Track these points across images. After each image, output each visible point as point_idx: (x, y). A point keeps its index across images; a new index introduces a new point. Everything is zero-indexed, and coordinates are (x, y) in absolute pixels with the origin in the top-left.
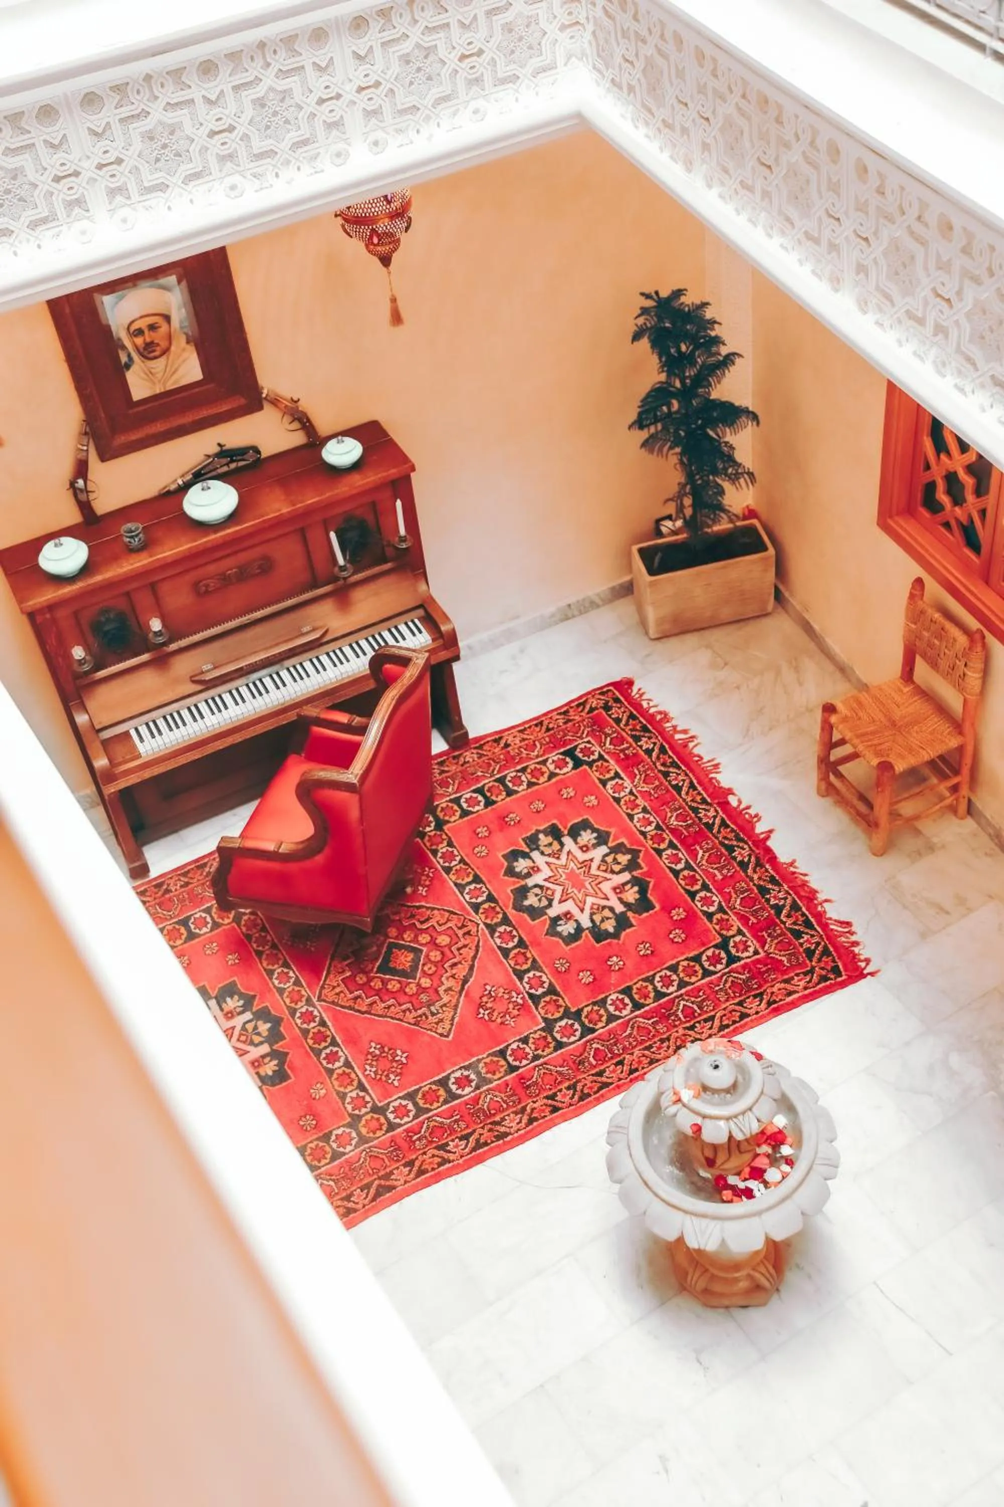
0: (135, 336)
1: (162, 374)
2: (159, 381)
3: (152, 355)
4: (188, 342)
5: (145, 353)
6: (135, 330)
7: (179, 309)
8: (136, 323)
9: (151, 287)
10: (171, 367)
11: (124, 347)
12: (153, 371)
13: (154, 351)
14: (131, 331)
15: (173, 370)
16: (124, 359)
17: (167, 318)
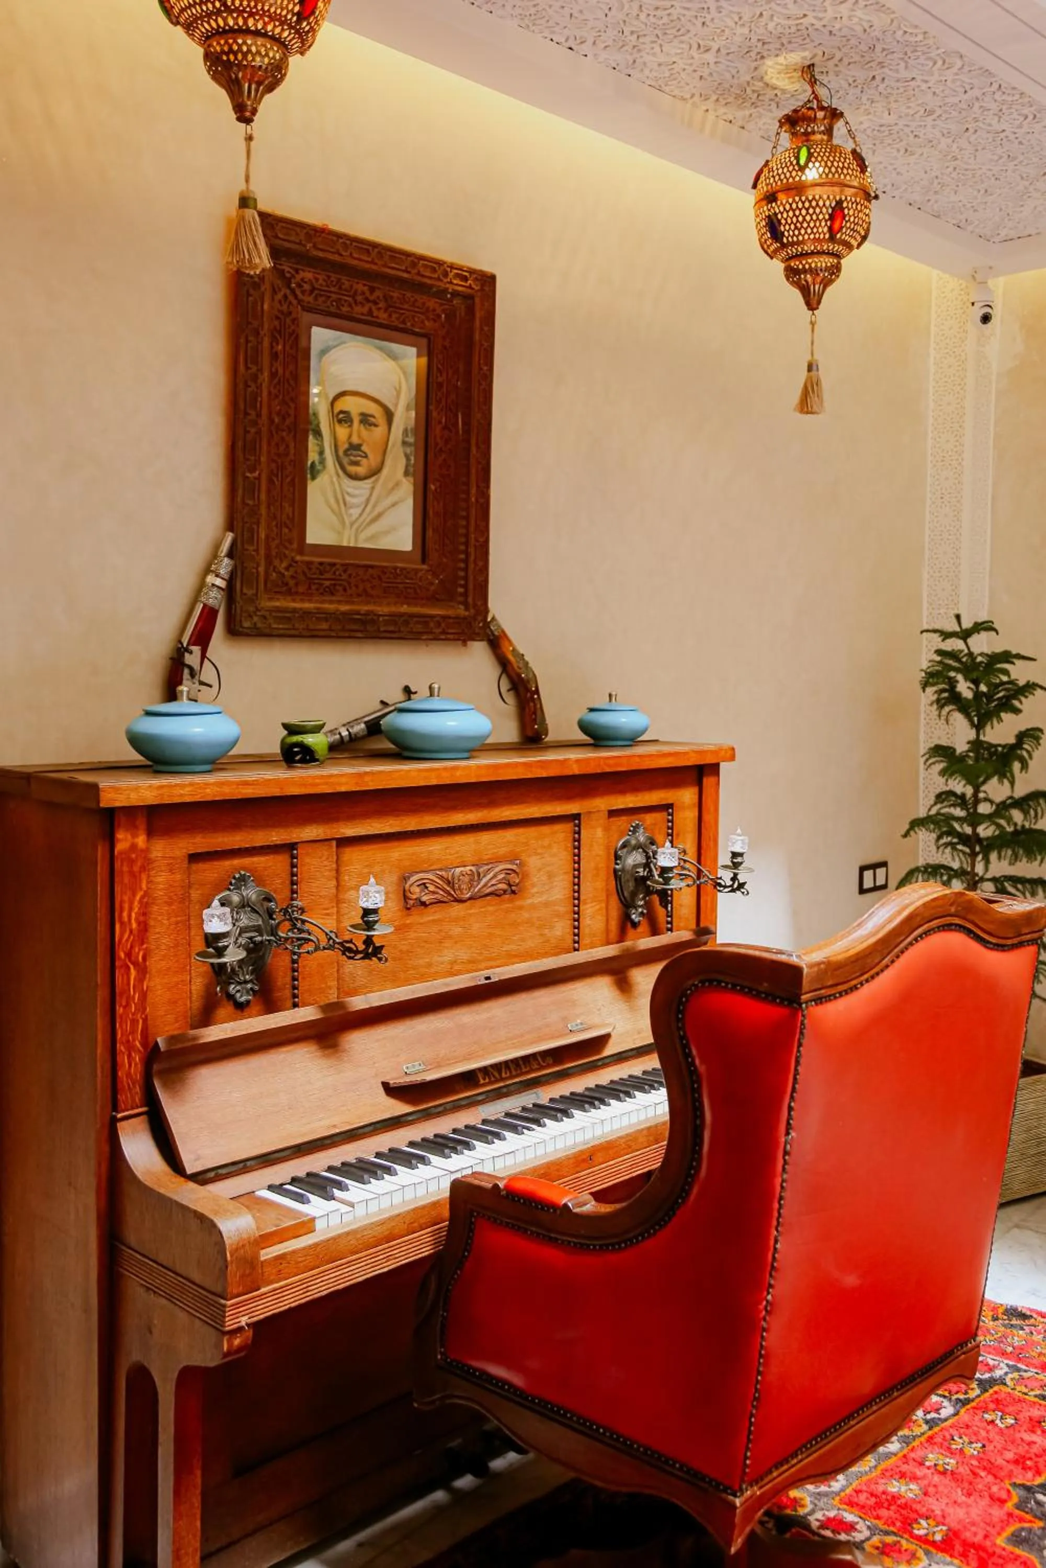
0: (340, 421)
1: (359, 511)
2: (352, 524)
3: (352, 469)
4: (406, 473)
5: (345, 461)
6: (341, 412)
7: (408, 408)
8: (348, 398)
9: (381, 349)
10: (374, 506)
11: (318, 434)
12: (348, 498)
13: (356, 464)
14: (336, 411)
15: (376, 513)
16: (313, 456)
17: (389, 416)
